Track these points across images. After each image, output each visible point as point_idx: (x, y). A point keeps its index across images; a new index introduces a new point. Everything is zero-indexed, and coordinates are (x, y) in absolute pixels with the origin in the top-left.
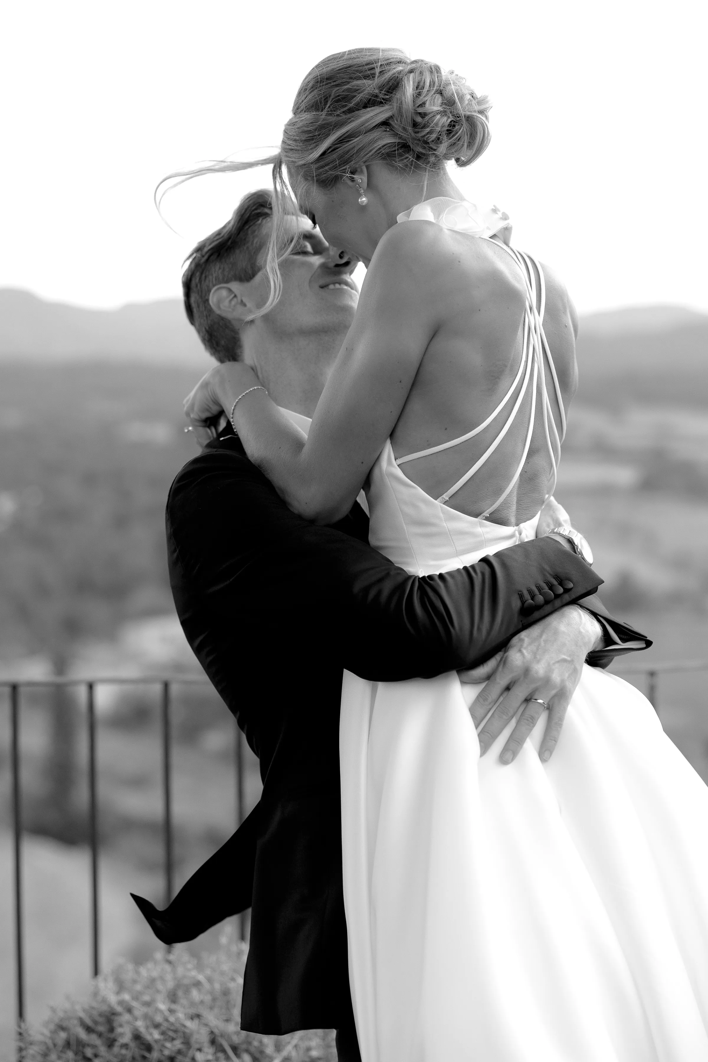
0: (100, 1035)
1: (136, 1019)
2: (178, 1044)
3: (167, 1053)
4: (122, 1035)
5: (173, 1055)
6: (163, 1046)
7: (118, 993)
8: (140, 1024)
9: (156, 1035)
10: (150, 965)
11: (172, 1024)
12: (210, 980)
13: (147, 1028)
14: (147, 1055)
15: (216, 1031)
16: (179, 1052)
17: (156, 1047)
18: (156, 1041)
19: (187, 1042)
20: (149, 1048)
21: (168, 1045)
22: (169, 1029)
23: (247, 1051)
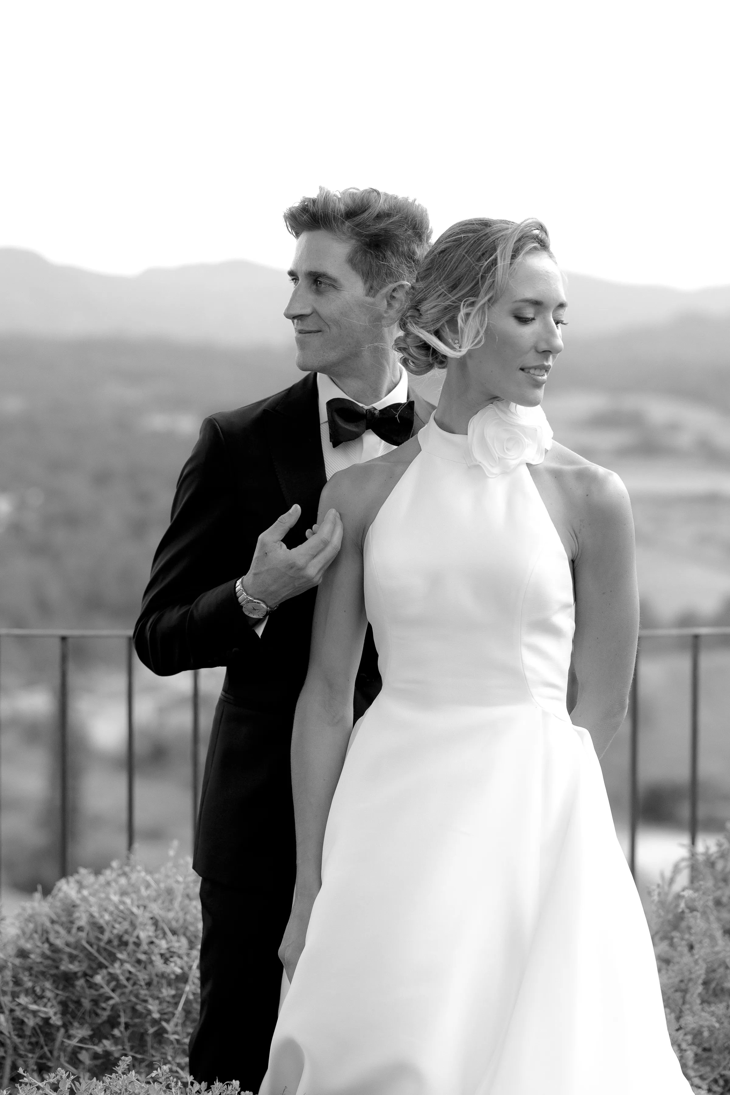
0: (62, 925)
1: (91, 906)
2: (126, 925)
3: (115, 932)
4: (79, 918)
5: (121, 933)
6: (113, 927)
7: (79, 892)
8: (95, 910)
9: (107, 917)
10: (108, 872)
11: (122, 912)
12: (157, 882)
13: (99, 913)
14: (101, 936)
15: (158, 917)
16: (126, 932)
17: (107, 929)
18: (107, 923)
19: (133, 924)
20: (101, 930)
21: (117, 926)
22: (119, 916)
23: (185, 934)
